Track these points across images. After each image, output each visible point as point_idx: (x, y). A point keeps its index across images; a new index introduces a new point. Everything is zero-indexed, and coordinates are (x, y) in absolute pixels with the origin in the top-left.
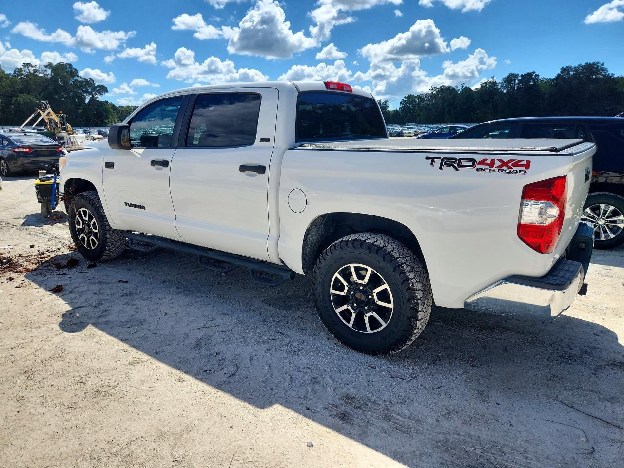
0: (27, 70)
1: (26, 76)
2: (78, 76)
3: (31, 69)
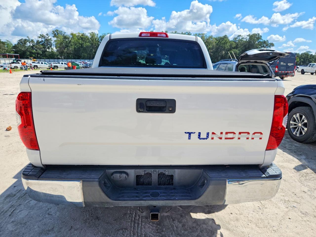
0: (239, 38)
1: (238, 41)
2: (261, 39)
3: (241, 38)
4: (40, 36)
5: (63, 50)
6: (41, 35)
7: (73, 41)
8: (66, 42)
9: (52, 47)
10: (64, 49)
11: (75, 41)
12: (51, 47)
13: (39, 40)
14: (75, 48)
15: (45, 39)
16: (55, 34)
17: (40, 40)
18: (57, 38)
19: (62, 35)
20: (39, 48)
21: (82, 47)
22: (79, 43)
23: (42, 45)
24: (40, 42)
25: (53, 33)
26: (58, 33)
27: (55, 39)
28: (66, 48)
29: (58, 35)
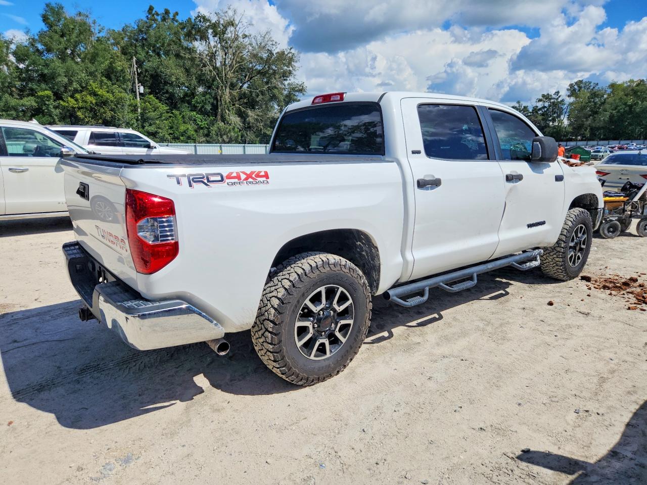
4: (541, 98)
5: (582, 121)
6: (543, 96)
7: (610, 100)
8: (593, 104)
9: (562, 117)
10: (587, 120)
11: (615, 100)
12: (559, 116)
13: (537, 107)
14: (612, 116)
15: (551, 103)
16: (575, 90)
17: (540, 105)
18: (576, 97)
19: (589, 90)
20: (535, 121)
21: (630, 112)
22: (625, 104)
23: (543, 115)
24: (540, 109)
25: (569, 88)
26: (580, 88)
27: (572, 99)
28: (591, 117)
29: (579, 91)
